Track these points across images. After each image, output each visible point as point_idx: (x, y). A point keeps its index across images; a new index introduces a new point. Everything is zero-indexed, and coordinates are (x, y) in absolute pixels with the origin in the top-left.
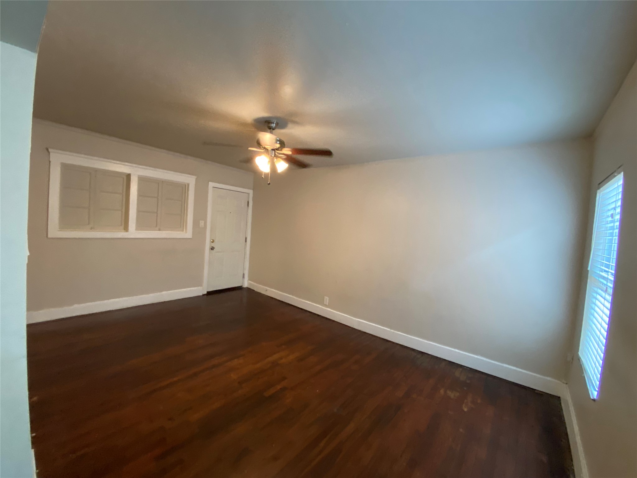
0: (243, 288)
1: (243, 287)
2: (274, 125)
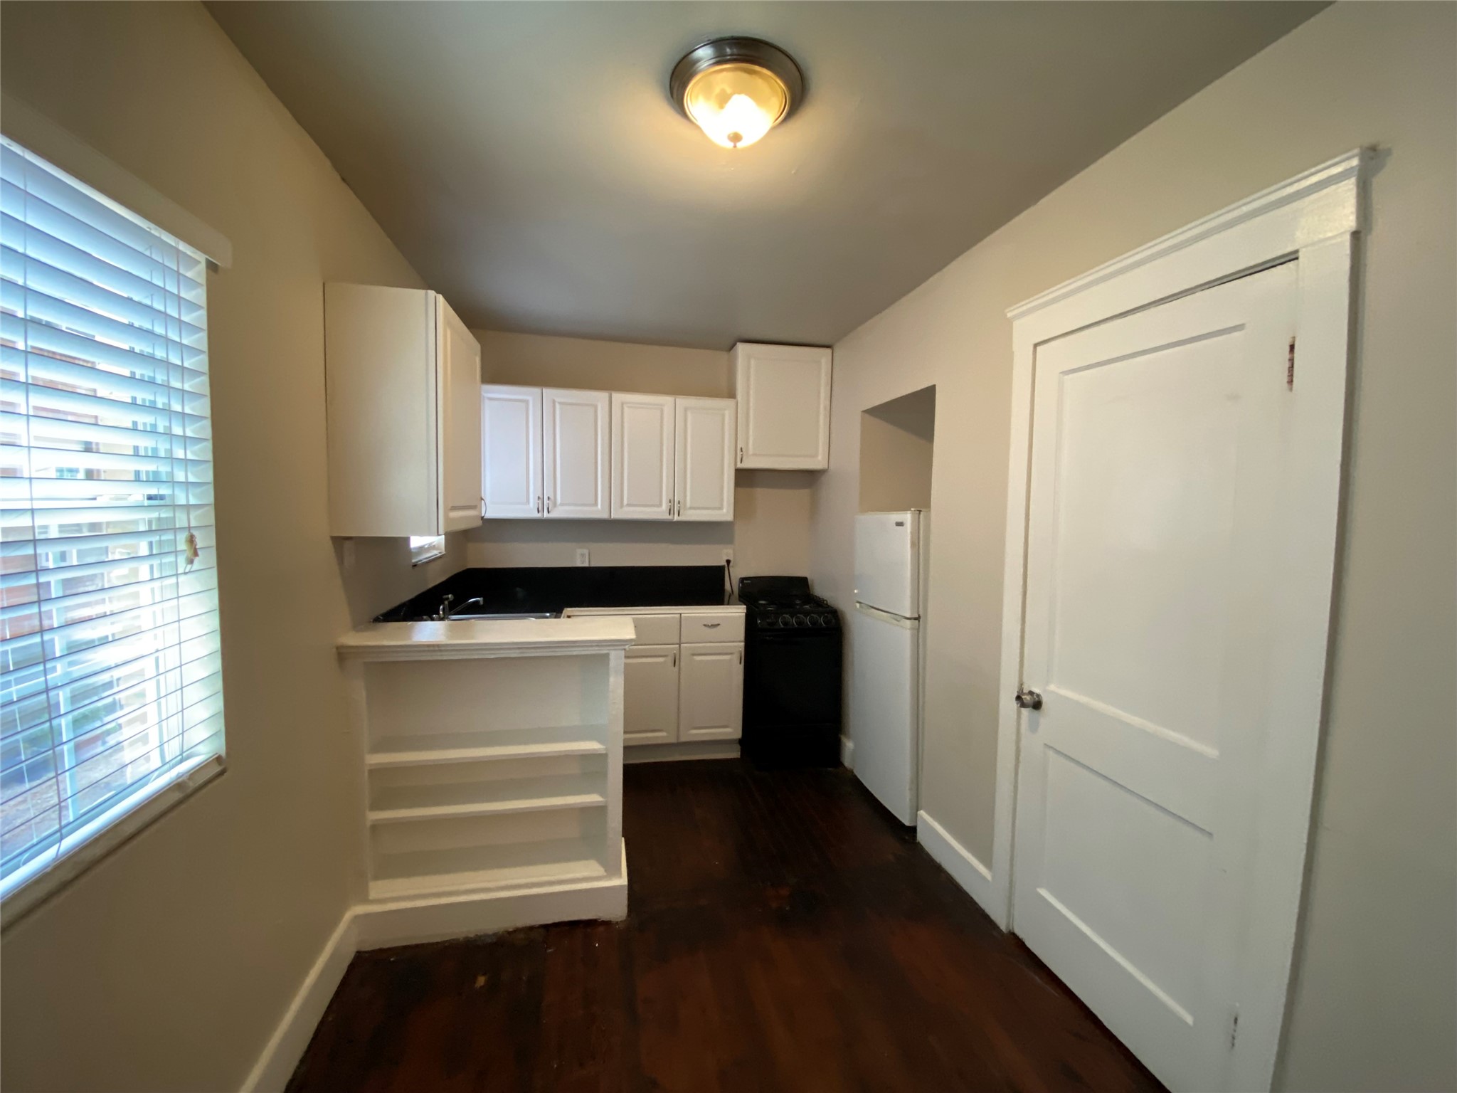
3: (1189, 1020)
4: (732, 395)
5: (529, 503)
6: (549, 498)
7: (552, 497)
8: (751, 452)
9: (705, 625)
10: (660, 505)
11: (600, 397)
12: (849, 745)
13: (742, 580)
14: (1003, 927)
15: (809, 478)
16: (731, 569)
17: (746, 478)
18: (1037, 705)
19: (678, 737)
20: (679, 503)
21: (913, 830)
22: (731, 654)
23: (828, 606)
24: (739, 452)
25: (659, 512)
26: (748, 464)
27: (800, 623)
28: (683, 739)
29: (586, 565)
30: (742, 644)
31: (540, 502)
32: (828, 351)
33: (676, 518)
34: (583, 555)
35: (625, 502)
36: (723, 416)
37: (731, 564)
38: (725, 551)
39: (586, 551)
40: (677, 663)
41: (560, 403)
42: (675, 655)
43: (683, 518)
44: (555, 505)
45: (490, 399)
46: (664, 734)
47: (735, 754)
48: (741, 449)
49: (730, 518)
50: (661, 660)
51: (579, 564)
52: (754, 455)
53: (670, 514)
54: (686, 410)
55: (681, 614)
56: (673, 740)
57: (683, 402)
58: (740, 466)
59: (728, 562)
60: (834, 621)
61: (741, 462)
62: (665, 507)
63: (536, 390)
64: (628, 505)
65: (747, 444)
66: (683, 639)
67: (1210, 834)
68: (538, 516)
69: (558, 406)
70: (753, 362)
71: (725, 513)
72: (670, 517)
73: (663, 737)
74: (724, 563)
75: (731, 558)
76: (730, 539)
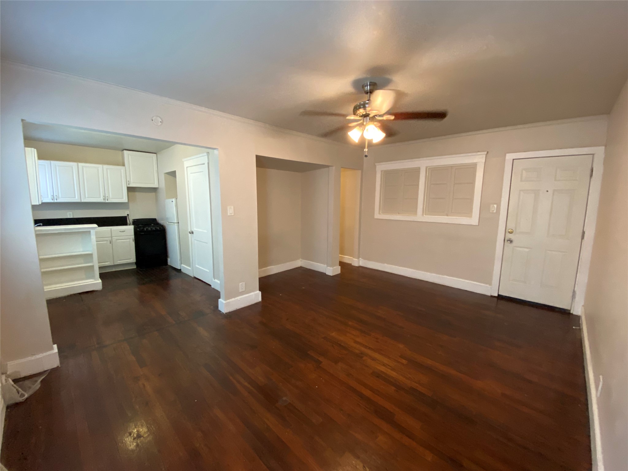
0: (572, 314)
1: (571, 312)
2: (369, 87)
3: (208, 271)
4: (124, 165)
5: (48, 197)
6: (56, 196)
7: (57, 195)
8: (132, 182)
9: (120, 231)
10: (100, 197)
11: (74, 164)
12: (169, 260)
13: (133, 220)
14: (193, 276)
15: (154, 190)
16: (129, 217)
17: (130, 190)
18: (193, 233)
19: (114, 264)
20: (107, 196)
21: (180, 270)
22: (130, 239)
23: (160, 224)
24: (128, 182)
25: (101, 200)
26: (131, 185)
27: (151, 229)
28: (116, 263)
29: (72, 217)
30: (133, 236)
31: (53, 197)
32: (155, 155)
33: (107, 201)
35: (87, 196)
36: (121, 172)
37: (129, 216)
38: (126, 212)
39: (71, 213)
40: (111, 243)
42: (110, 240)
43: (109, 201)
44: (59, 198)
47: (135, 267)
49: (126, 201)
50: (105, 242)
51: (69, 217)
52: (133, 183)
54: (107, 169)
55: (111, 229)
56: (112, 264)
57: (105, 167)
58: (128, 186)
59: (128, 215)
60: (162, 228)
62: (102, 198)
63: (48, 162)
64: (88, 198)
65: (130, 179)
66: (113, 236)
67: (207, 243)
68: (53, 201)
69: (57, 167)
70: (130, 156)
71: (125, 199)
72: (105, 201)
73: (108, 264)
74: (126, 215)
75: (129, 214)
76: (128, 208)
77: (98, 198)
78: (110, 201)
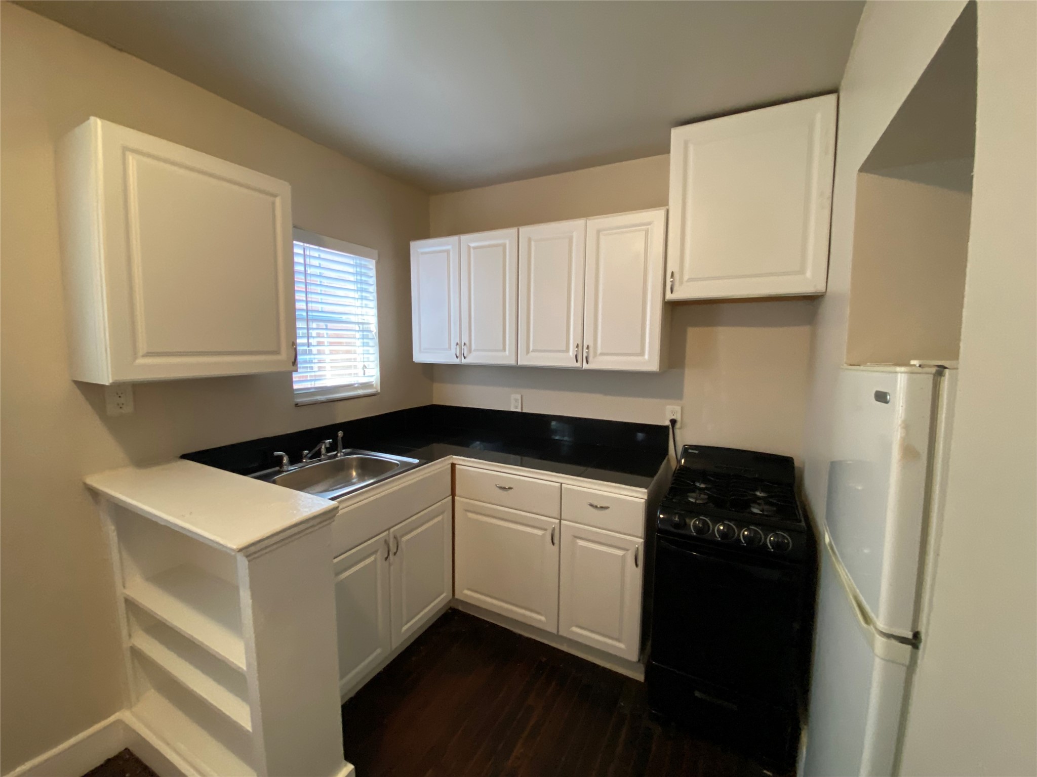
4: (662, 201)
5: (451, 349)
6: (465, 344)
7: (467, 343)
8: (685, 277)
9: (591, 505)
10: (567, 350)
11: (509, 236)
13: (687, 448)
16: (677, 432)
17: (677, 313)
19: (558, 629)
20: (588, 347)
22: (625, 549)
24: (667, 279)
25: (566, 360)
26: (681, 293)
28: (564, 634)
29: (519, 410)
30: (641, 541)
31: (458, 347)
32: (830, 100)
33: (585, 366)
34: (516, 400)
35: (531, 349)
36: (648, 234)
37: (678, 425)
38: (669, 408)
40: (556, 541)
41: (475, 248)
42: (554, 529)
43: (593, 365)
44: (470, 350)
45: (423, 253)
46: (543, 618)
47: (637, 674)
48: (673, 273)
49: (653, 366)
50: (538, 533)
51: (513, 409)
52: (691, 280)
53: (577, 361)
55: (561, 484)
56: (553, 630)
57: (594, 223)
58: (669, 296)
59: (673, 422)
61: (672, 293)
62: (572, 353)
63: (455, 239)
64: (534, 351)
65: (680, 265)
66: (564, 515)
68: (457, 361)
69: (472, 252)
70: (691, 148)
71: (648, 360)
72: (578, 365)
73: (540, 621)
74: (667, 423)
75: (677, 417)
76: (676, 394)
77: (562, 351)
78: (597, 364)
